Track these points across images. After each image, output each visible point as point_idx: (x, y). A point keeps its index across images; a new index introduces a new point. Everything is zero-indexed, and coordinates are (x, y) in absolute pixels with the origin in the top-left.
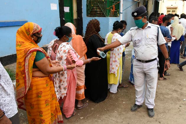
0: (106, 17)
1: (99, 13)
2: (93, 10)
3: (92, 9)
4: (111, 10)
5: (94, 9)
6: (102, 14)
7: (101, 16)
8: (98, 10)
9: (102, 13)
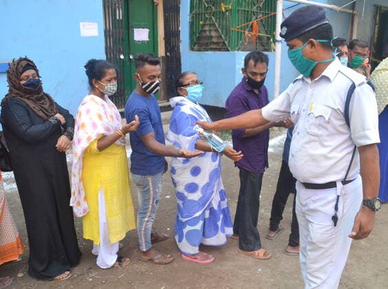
0: (228, 50)
1: (215, 40)
2: (204, 34)
3: (201, 31)
4: (247, 32)
5: (205, 31)
6: (221, 45)
7: (220, 50)
8: (213, 34)
9: (222, 41)
